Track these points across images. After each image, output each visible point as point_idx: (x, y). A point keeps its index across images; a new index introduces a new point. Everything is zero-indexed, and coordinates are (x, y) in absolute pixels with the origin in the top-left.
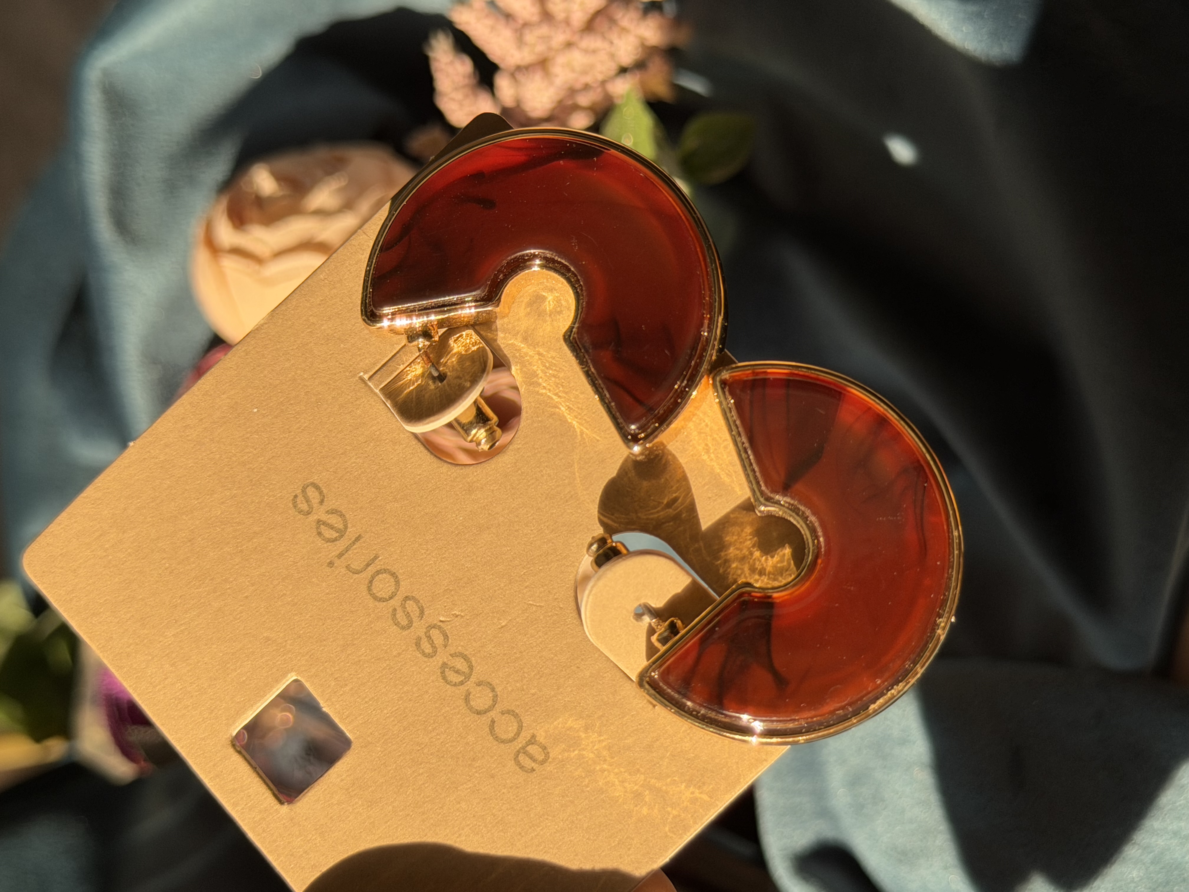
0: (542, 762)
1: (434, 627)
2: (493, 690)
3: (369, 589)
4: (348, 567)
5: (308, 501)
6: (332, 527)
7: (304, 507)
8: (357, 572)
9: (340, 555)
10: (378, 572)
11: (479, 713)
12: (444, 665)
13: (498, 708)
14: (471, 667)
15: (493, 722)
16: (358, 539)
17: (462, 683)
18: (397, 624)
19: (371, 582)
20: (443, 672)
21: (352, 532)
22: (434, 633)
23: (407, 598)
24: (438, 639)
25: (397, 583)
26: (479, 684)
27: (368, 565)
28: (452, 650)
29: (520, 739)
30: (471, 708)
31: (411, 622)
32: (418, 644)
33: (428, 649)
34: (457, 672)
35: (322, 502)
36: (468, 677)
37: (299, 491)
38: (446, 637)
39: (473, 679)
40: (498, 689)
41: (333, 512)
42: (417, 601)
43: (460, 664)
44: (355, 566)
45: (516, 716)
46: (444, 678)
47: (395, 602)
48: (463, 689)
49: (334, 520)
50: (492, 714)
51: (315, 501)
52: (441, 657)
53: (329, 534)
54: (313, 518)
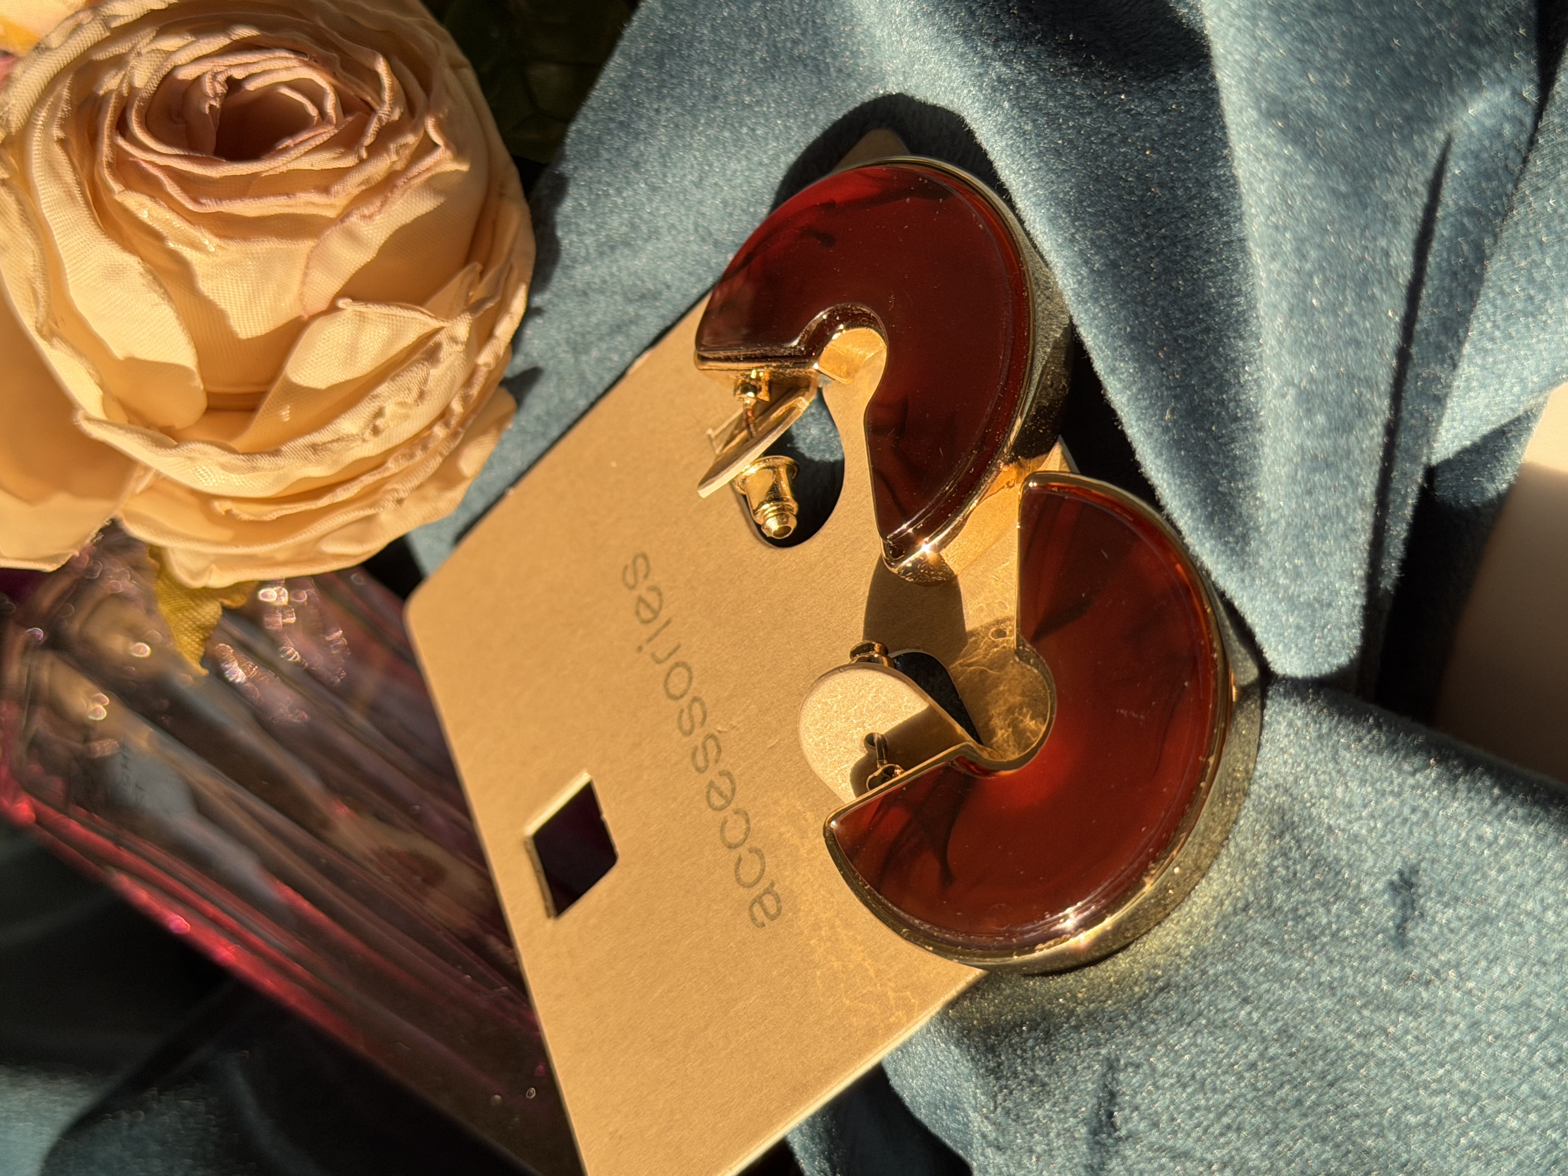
0: (773, 918)
1: (712, 736)
2: (748, 821)
3: (666, 683)
4: (653, 655)
5: (635, 573)
6: (648, 606)
7: (630, 580)
8: (659, 662)
9: (650, 640)
10: (677, 665)
11: (731, 847)
12: (711, 784)
13: (747, 845)
14: (733, 790)
15: (740, 859)
16: (668, 623)
17: (722, 808)
18: (680, 728)
19: (668, 675)
20: (708, 792)
21: (663, 616)
22: (711, 743)
23: (695, 699)
24: (712, 753)
25: (691, 679)
26: (736, 812)
27: (670, 655)
28: (721, 766)
29: (759, 886)
30: (723, 839)
31: (693, 727)
32: (694, 755)
33: (701, 763)
34: (721, 794)
35: (646, 576)
36: (729, 802)
37: (629, 562)
38: (720, 750)
39: (733, 805)
40: (753, 822)
41: (654, 589)
42: (703, 704)
43: (724, 784)
44: (660, 655)
45: (762, 857)
46: (708, 798)
47: (685, 701)
48: (722, 814)
49: (652, 598)
50: (740, 849)
51: (641, 574)
52: (711, 775)
53: (646, 614)
54: (636, 593)
